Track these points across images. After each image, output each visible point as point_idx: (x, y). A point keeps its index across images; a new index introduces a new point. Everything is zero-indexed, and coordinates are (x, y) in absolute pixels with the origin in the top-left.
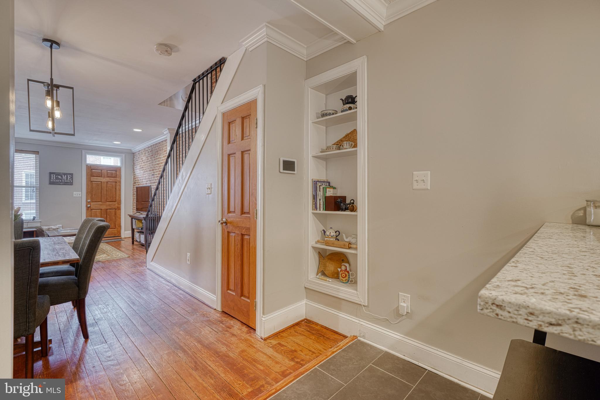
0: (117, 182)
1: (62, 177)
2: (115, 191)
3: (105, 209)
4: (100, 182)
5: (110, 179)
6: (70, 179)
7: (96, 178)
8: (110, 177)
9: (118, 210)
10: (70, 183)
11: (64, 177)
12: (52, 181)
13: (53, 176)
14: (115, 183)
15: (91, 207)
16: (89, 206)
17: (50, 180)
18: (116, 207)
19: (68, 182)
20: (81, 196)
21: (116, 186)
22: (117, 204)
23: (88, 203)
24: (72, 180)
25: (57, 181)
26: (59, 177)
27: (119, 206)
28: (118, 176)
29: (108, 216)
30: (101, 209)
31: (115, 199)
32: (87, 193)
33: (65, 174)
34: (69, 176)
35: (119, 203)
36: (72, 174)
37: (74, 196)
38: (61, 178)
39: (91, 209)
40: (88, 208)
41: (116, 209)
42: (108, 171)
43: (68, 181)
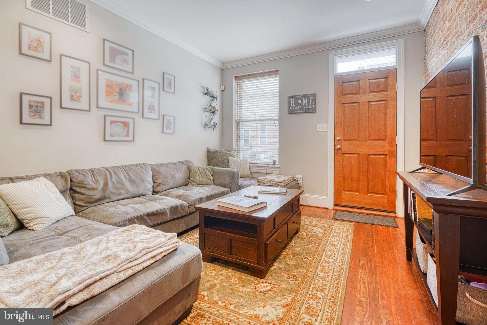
0: (389, 100)
1: (302, 101)
2: (384, 118)
3: (365, 154)
4: (356, 104)
5: (375, 96)
6: (312, 103)
7: (350, 97)
8: (375, 92)
9: (391, 156)
10: (311, 110)
11: (305, 101)
12: (291, 108)
13: (293, 101)
14: (384, 102)
15: (342, 149)
16: (338, 147)
17: (289, 108)
18: (385, 151)
19: (310, 109)
20: (326, 130)
21: (386, 107)
22: (387, 145)
23: (337, 142)
24: (315, 104)
25: (297, 108)
26: (299, 102)
27: (392, 149)
28: (389, 88)
29: (371, 168)
30: (359, 154)
31: (383, 134)
32: (336, 125)
33: (306, 96)
34: (310, 98)
35: (393, 143)
36: (314, 95)
37: (318, 130)
38: (301, 103)
39: (342, 154)
40: (337, 151)
41: (386, 155)
42: (371, 81)
43: (310, 107)
